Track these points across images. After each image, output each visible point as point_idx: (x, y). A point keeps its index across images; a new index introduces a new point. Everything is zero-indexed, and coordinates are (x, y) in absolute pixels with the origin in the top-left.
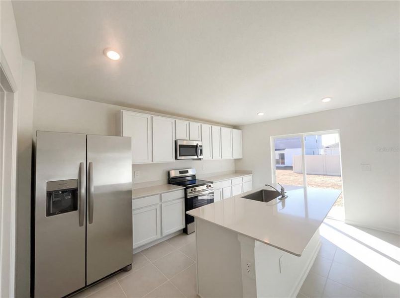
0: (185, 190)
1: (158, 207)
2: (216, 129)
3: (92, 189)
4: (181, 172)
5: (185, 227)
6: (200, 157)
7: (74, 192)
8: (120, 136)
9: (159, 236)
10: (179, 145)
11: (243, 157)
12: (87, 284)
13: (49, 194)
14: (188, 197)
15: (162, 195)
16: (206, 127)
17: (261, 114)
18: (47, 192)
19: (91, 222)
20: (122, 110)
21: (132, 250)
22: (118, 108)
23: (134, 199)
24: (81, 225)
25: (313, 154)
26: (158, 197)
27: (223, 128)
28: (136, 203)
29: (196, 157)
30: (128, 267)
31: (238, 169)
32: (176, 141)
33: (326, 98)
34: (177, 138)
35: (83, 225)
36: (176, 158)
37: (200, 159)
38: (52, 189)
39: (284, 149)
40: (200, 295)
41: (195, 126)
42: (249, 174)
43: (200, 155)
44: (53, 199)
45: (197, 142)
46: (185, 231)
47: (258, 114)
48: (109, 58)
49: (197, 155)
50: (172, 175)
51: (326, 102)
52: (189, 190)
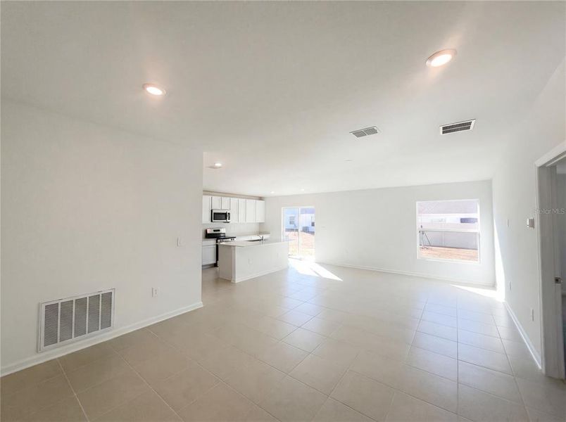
0: (216, 241)
2: (242, 201)
4: (214, 231)
5: (215, 262)
10: (214, 213)
16: (234, 200)
27: (247, 200)
29: (225, 221)
32: (212, 211)
34: (213, 208)
36: (212, 221)
37: (229, 222)
41: (225, 200)
43: (229, 220)
45: (227, 211)
46: (215, 265)
49: (226, 219)
50: (208, 232)
51: (303, 191)
52: (219, 241)
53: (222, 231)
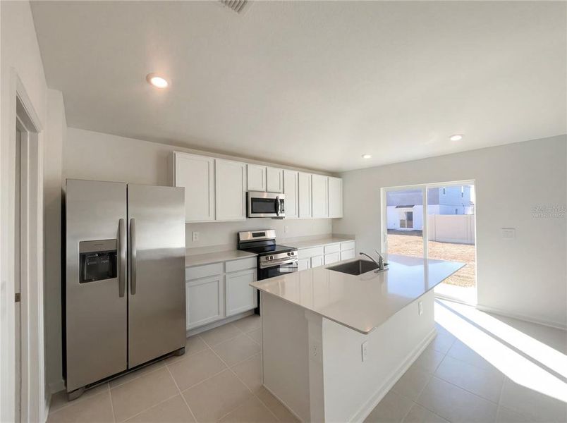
0: (258, 258)
1: (221, 278)
2: (305, 176)
3: (135, 253)
4: (254, 235)
5: (257, 306)
6: (280, 215)
7: (113, 256)
8: (172, 186)
9: (221, 317)
10: (252, 199)
11: (344, 215)
12: (129, 368)
13: (83, 257)
14: (262, 267)
15: (227, 263)
16: (290, 174)
17: (367, 157)
18: (80, 254)
19: (133, 293)
20: (174, 152)
21: (185, 332)
22: (169, 147)
23: (188, 267)
24: (121, 295)
25: (456, 214)
26: (221, 265)
27: (314, 176)
28: (190, 273)
29: (275, 215)
30: (180, 351)
31: (337, 232)
32: (247, 194)
33: (454, 135)
34: (249, 189)
35: (123, 296)
36: (247, 216)
37: (281, 218)
38: (86, 251)
39: (412, 206)
40: (264, 385)
41: (275, 173)
42: (351, 239)
43: (281, 212)
44: (87, 263)
45: (277, 195)
46: (257, 311)
47: (363, 156)
48: (153, 86)
49: (276, 212)
50: (242, 239)
51: (456, 141)
52: (263, 258)
53: (270, 235)
